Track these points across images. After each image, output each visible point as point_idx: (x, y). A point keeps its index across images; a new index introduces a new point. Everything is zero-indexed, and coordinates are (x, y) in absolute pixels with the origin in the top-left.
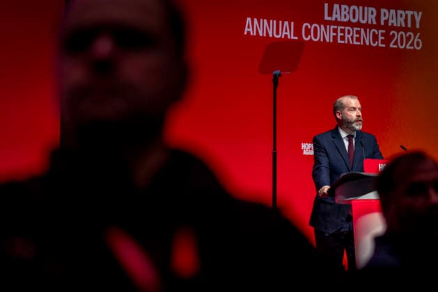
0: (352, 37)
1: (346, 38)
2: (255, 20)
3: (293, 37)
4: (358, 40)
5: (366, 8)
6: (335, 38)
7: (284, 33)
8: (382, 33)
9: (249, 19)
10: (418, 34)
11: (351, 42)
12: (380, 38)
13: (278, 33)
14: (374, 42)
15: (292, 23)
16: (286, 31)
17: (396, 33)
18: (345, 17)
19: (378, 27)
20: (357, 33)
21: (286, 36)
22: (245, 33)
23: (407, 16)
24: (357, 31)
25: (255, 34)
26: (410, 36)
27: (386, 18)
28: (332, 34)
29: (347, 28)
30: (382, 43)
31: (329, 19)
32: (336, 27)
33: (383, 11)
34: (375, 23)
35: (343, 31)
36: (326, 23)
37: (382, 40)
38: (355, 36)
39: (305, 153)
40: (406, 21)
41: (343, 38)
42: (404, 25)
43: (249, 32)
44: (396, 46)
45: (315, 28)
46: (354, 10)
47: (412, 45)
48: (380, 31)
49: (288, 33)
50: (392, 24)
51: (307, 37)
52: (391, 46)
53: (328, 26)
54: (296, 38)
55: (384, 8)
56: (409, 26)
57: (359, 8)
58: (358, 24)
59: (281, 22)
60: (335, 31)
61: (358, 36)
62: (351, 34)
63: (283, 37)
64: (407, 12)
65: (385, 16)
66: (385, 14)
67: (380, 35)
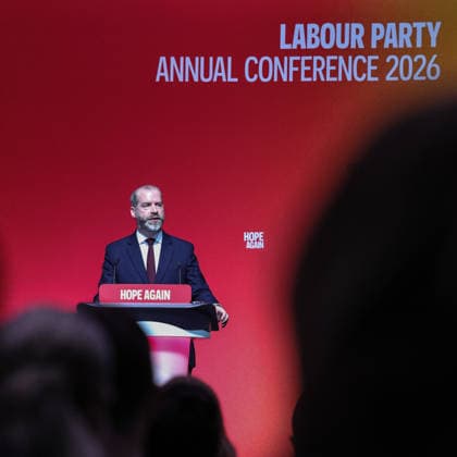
0: (324, 71)
1: (315, 74)
2: (173, 59)
3: (230, 79)
4: (334, 74)
5: (347, 25)
6: (297, 75)
7: (217, 74)
8: (373, 61)
9: (163, 59)
10: (435, 57)
11: (323, 79)
12: (370, 68)
13: (206, 76)
14: (360, 76)
15: (230, 59)
16: (220, 71)
17: (395, 58)
18: (313, 41)
19: (367, 51)
20: (332, 65)
21: (220, 78)
22: (158, 79)
23: (415, 30)
24: (332, 61)
25: (172, 80)
26: (420, 60)
27: (380, 37)
28: (292, 69)
29: (316, 58)
30: (372, 76)
31: (288, 47)
32: (298, 58)
33: (375, 26)
34: (361, 46)
35: (309, 63)
36: (283, 54)
37: (372, 71)
38: (329, 68)
39: (249, 246)
40: (413, 38)
41: (309, 74)
42: (409, 45)
43: (162, 78)
44: (396, 79)
45: (266, 63)
46: (328, 31)
47: (424, 73)
48: (370, 58)
49: (223, 74)
50: (391, 45)
51: (251, 76)
52: (388, 78)
53: (286, 58)
54: (236, 80)
55: (376, 22)
56: (419, 45)
57: (335, 26)
58: (335, 51)
59: (211, 59)
60: (297, 64)
61: (334, 68)
62: (323, 67)
63: (215, 80)
64: (415, 25)
65: (378, 33)
66: (378, 31)
67: (369, 63)
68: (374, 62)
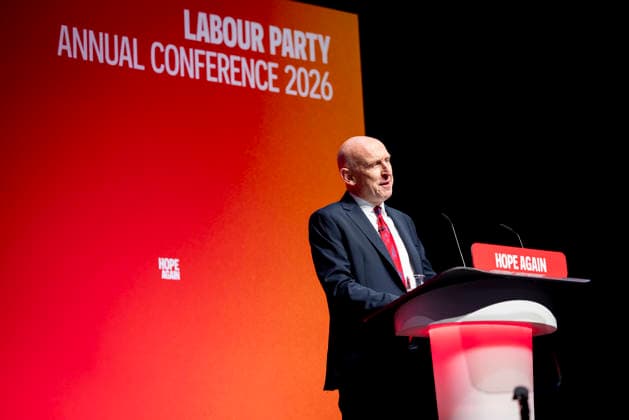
0: (229, 72)
1: (220, 75)
2: (75, 30)
3: (137, 66)
4: (238, 77)
5: (247, 23)
6: (203, 71)
7: (123, 58)
8: (273, 69)
9: (64, 29)
10: (326, 74)
11: (228, 82)
12: (272, 77)
13: (112, 57)
14: (262, 83)
15: (135, 41)
16: (125, 54)
17: (293, 69)
18: (217, 36)
19: (267, 57)
20: (235, 66)
21: (126, 62)
22: (60, 53)
23: (308, 41)
24: (235, 62)
25: (75, 56)
26: (314, 76)
27: (278, 43)
28: (198, 64)
29: (220, 56)
30: (274, 86)
31: (193, 37)
32: (202, 52)
33: (273, 30)
34: (262, 50)
35: (214, 60)
36: (188, 45)
37: (274, 81)
38: (235, 70)
39: (165, 276)
40: (307, 49)
41: (214, 73)
42: (304, 58)
43: (65, 52)
44: (295, 93)
45: (171, 52)
46: (230, 26)
47: (318, 91)
48: (270, 65)
49: (128, 58)
50: (288, 54)
51: (158, 67)
52: (288, 91)
53: (191, 50)
54: (142, 68)
55: (273, 25)
57: (236, 22)
58: (236, 51)
59: (116, 37)
60: (202, 59)
61: (237, 70)
62: (227, 68)
63: (121, 64)
64: (308, 35)
65: (276, 38)
66: (276, 35)
67: (270, 71)
68: (275, 71)
